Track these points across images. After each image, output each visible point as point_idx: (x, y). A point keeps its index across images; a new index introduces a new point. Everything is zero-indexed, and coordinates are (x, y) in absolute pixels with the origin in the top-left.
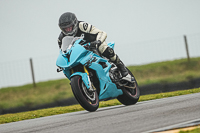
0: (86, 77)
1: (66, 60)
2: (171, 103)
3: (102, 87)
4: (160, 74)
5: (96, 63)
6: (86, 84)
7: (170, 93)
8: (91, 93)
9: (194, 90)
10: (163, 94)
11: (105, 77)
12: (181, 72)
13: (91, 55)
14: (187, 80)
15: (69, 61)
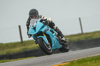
0: (45, 38)
3: (53, 43)
5: (49, 31)
6: (46, 41)
11: (54, 38)
13: (46, 27)
15: (35, 31)
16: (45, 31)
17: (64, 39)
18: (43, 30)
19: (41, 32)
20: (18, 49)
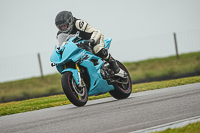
5: (88, 60)
6: (76, 80)
11: (96, 73)
13: (83, 53)
16: (80, 60)
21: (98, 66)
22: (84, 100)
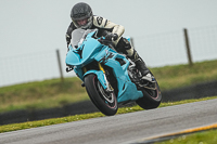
0: (102, 75)
1: (77, 56)
2: (41, 135)
3: (120, 87)
4: (25, 98)
5: (113, 59)
7: (39, 122)
8: (108, 94)
9: (69, 118)
10: (31, 123)
12: (52, 95)
14: (61, 106)
15: (81, 57)
16: (104, 59)
17: (148, 77)
18: (98, 57)
19: (94, 61)
20: (182, 80)
21: (124, 67)
22: (114, 108)
